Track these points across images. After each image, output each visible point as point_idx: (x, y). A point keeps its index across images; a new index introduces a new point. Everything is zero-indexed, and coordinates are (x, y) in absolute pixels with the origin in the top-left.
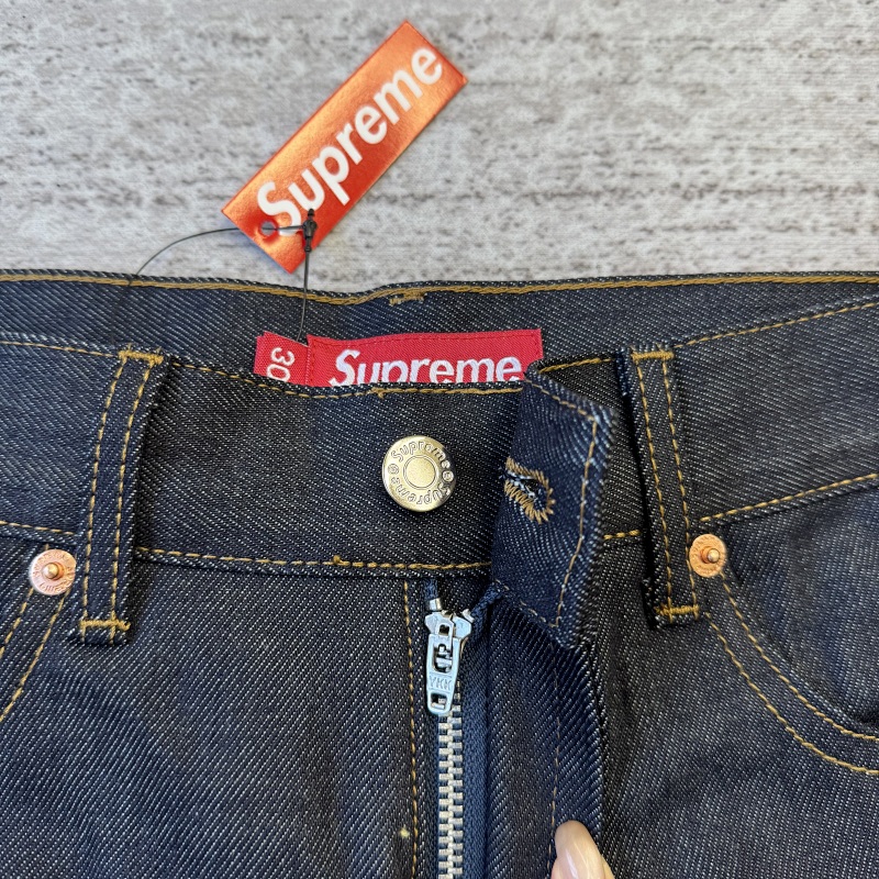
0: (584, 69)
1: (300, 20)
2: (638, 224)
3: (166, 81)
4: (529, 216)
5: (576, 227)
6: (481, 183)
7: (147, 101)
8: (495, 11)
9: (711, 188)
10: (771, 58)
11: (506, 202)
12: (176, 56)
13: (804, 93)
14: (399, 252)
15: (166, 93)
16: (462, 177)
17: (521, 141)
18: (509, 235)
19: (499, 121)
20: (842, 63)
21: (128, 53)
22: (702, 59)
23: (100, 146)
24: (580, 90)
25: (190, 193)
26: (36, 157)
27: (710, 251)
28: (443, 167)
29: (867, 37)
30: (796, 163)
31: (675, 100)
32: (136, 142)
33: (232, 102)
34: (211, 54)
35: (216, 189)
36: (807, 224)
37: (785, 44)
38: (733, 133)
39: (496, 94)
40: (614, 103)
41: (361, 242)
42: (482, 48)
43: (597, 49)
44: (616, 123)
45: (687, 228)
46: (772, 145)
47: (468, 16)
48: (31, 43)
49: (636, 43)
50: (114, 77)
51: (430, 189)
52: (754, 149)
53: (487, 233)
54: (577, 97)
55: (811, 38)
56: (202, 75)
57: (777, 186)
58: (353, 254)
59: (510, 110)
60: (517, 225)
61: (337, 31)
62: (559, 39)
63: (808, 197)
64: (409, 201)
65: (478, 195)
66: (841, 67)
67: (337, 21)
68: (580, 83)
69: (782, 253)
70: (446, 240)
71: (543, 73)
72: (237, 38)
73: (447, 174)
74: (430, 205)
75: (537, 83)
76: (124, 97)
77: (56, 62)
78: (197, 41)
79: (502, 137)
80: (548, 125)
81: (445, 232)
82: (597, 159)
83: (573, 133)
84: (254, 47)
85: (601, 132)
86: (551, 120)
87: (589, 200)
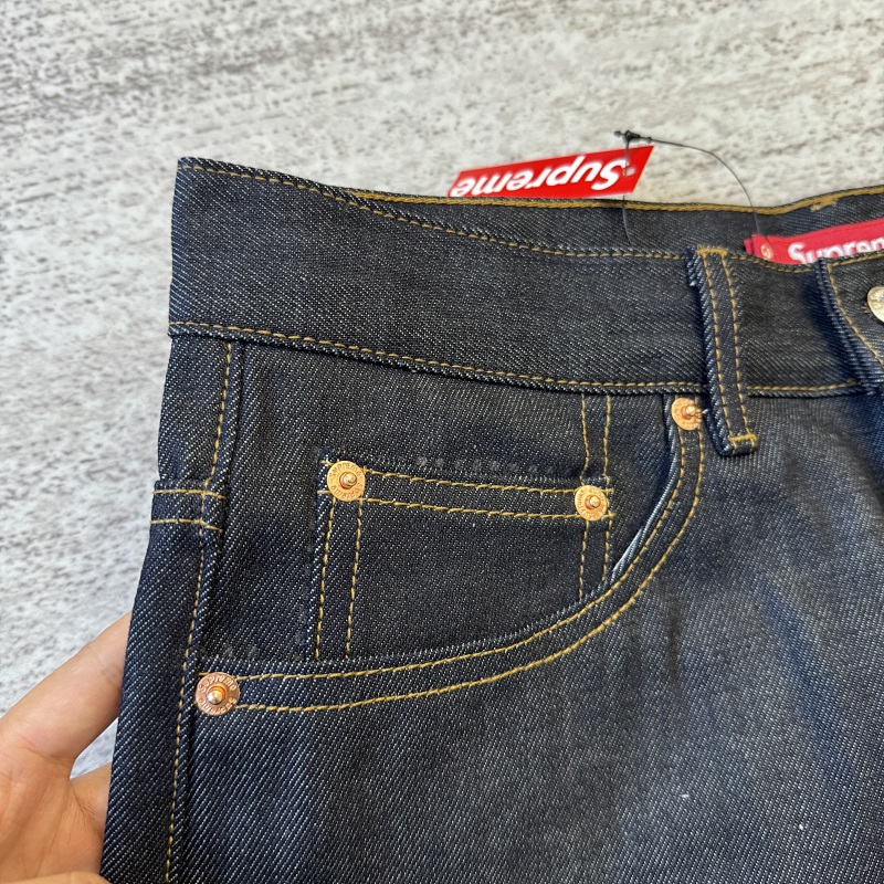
0: (871, 43)
1: (666, 49)
3: (592, 106)
4: (875, 143)
6: (835, 129)
7: (585, 122)
8: (796, 18)
11: (856, 137)
12: (591, 89)
14: (799, 183)
15: (596, 114)
16: (820, 127)
17: (849, 98)
18: (867, 158)
19: (828, 88)
21: (556, 93)
24: (875, 57)
28: (804, 124)
33: (644, 111)
34: (616, 83)
39: (820, 71)
41: (770, 182)
42: (797, 44)
43: (874, 30)
47: (779, 25)
48: (485, 100)
50: (555, 111)
51: (802, 139)
53: (853, 159)
54: (874, 62)
56: (615, 98)
58: (767, 192)
59: (833, 80)
60: (870, 151)
61: (694, 52)
62: (846, 28)
64: (791, 150)
65: (836, 137)
67: (692, 45)
68: (872, 53)
70: (826, 169)
71: (845, 52)
72: (630, 69)
73: (809, 128)
74: (805, 150)
75: (843, 59)
77: (508, 109)
78: (602, 76)
79: (836, 98)
80: (862, 84)
81: (824, 165)
84: (643, 73)
86: (863, 80)
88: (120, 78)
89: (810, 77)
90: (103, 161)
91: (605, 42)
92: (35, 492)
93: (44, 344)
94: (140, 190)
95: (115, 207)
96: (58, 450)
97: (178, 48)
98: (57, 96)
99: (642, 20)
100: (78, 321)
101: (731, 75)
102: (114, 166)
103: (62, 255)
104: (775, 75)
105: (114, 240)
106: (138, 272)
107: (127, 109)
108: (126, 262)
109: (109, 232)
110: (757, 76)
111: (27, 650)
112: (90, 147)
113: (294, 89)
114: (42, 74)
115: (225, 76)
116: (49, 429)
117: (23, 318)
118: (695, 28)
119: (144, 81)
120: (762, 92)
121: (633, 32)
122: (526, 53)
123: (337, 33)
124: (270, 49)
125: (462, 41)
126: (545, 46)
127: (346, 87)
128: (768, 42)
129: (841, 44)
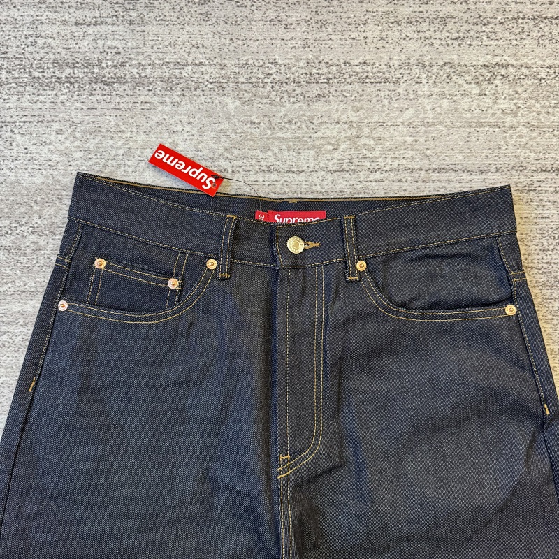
0: (347, 133)
1: (269, 117)
2: (358, 180)
3: (233, 136)
4: (329, 177)
5: (342, 180)
6: (317, 167)
7: (228, 142)
8: (323, 114)
9: (379, 169)
10: (401, 128)
11: (323, 173)
12: (235, 128)
13: (409, 139)
14: (295, 187)
15: (233, 140)
16: (312, 166)
17: (328, 155)
18: (323, 183)
19: (322, 149)
20: (422, 130)
21: (222, 127)
22: (381, 129)
23: (216, 155)
25: (241, 170)
26: (200, 158)
27: (376, 188)
28: (307, 163)
29: (431, 121)
30: (404, 162)
31: (372, 142)
32: (226, 155)
34: (245, 127)
35: (247, 169)
36: (404, 180)
37: (406, 124)
38: (387, 153)
39: (322, 141)
40: (355, 144)
42: (319, 126)
43: (351, 126)
44: (354, 150)
45: (371, 181)
46: (398, 156)
47: (316, 116)
48: (195, 122)
49: (362, 124)
50: (219, 134)
51: (303, 169)
52: (392, 158)
53: (318, 182)
54: (344, 142)
55: (414, 121)
56: (243, 134)
57: (397, 169)
59: (326, 146)
60: (326, 180)
61: (279, 120)
62: (341, 123)
63: (406, 172)
64: (298, 172)
65: (316, 171)
66: (422, 131)
67: (279, 117)
68: (345, 137)
69: (396, 188)
71: (335, 134)
72: (252, 123)
73: (308, 165)
74: (303, 174)
75: (334, 137)
76: (222, 140)
77: (203, 129)
78: (241, 123)
79: (323, 154)
81: (307, 181)
82: (349, 161)
83: (342, 153)
84: (256, 126)
85: (350, 153)
86: (337, 149)
87: (345, 173)
88: (63, 76)
89: (318, 143)
90: (53, 113)
91: (247, 108)
92: (14, 233)
93: (23, 182)
94: (63, 128)
95: (54, 133)
96: (23, 221)
97: (87, 68)
98: (39, 78)
99: (265, 101)
100: (35, 176)
101: (289, 135)
102: (56, 116)
103: (33, 148)
104: (305, 139)
105: (52, 148)
106: (58, 162)
107: (64, 91)
108: (55, 157)
109: (50, 144)
110: (298, 137)
111: (6, 283)
112: (48, 105)
113: (126, 99)
114: (34, 66)
115: (103, 86)
116: (21, 213)
117: (17, 170)
118: (283, 109)
119: (72, 80)
120: (297, 145)
121: (260, 105)
122: (216, 105)
123: (148, 76)
124: (121, 77)
125: (194, 93)
126: (224, 104)
127: (146, 103)
128: (308, 123)
129: (335, 131)
